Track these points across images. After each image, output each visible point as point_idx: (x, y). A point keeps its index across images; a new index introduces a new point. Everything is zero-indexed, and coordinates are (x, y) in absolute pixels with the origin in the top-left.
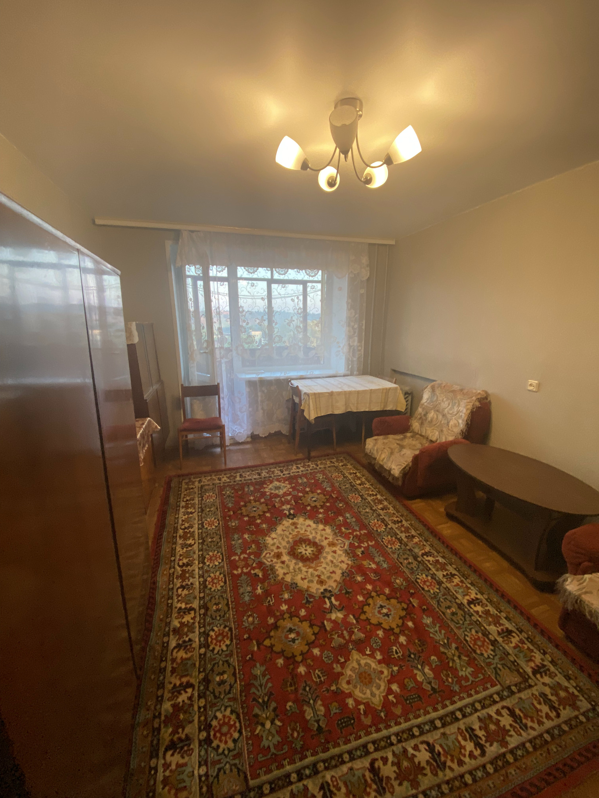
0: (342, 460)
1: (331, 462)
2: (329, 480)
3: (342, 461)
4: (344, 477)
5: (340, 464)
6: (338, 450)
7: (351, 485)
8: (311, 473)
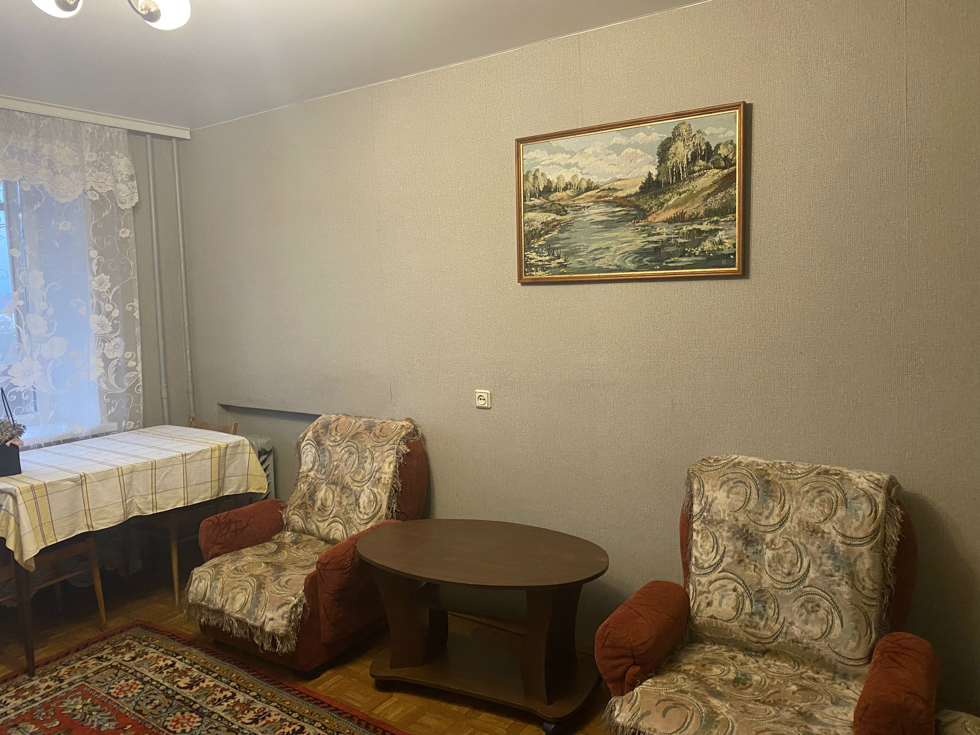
0: (128, 645)
1: (99, 658)
2: (103, 704)
3: (129, 647)
4: (144, 683)
5: (127, 658)
6: (113, 624)
7: (168, 696)
8: (46, 706)
